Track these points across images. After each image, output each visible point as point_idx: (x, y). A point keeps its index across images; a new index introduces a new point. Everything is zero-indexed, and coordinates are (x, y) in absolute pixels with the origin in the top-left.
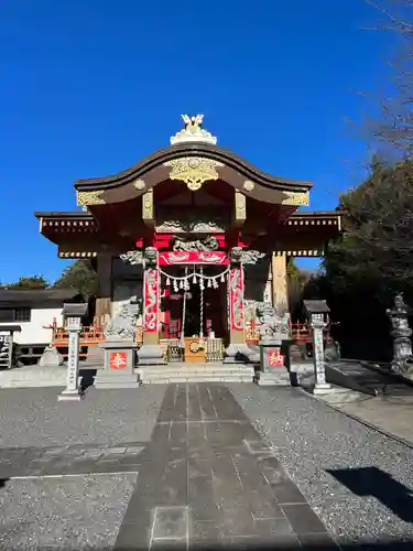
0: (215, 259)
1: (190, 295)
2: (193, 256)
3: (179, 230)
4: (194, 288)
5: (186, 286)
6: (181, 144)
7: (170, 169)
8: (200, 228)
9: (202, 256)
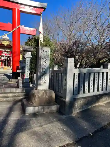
0: (9, 55)
1: (5, 60)
2: (6, 54)
3: (4, 50)
4: (5, 59)
5: (4, 59)
6: (4, 39)
7: (2, 42)
8: (7, 50)
9: (7, 55)
